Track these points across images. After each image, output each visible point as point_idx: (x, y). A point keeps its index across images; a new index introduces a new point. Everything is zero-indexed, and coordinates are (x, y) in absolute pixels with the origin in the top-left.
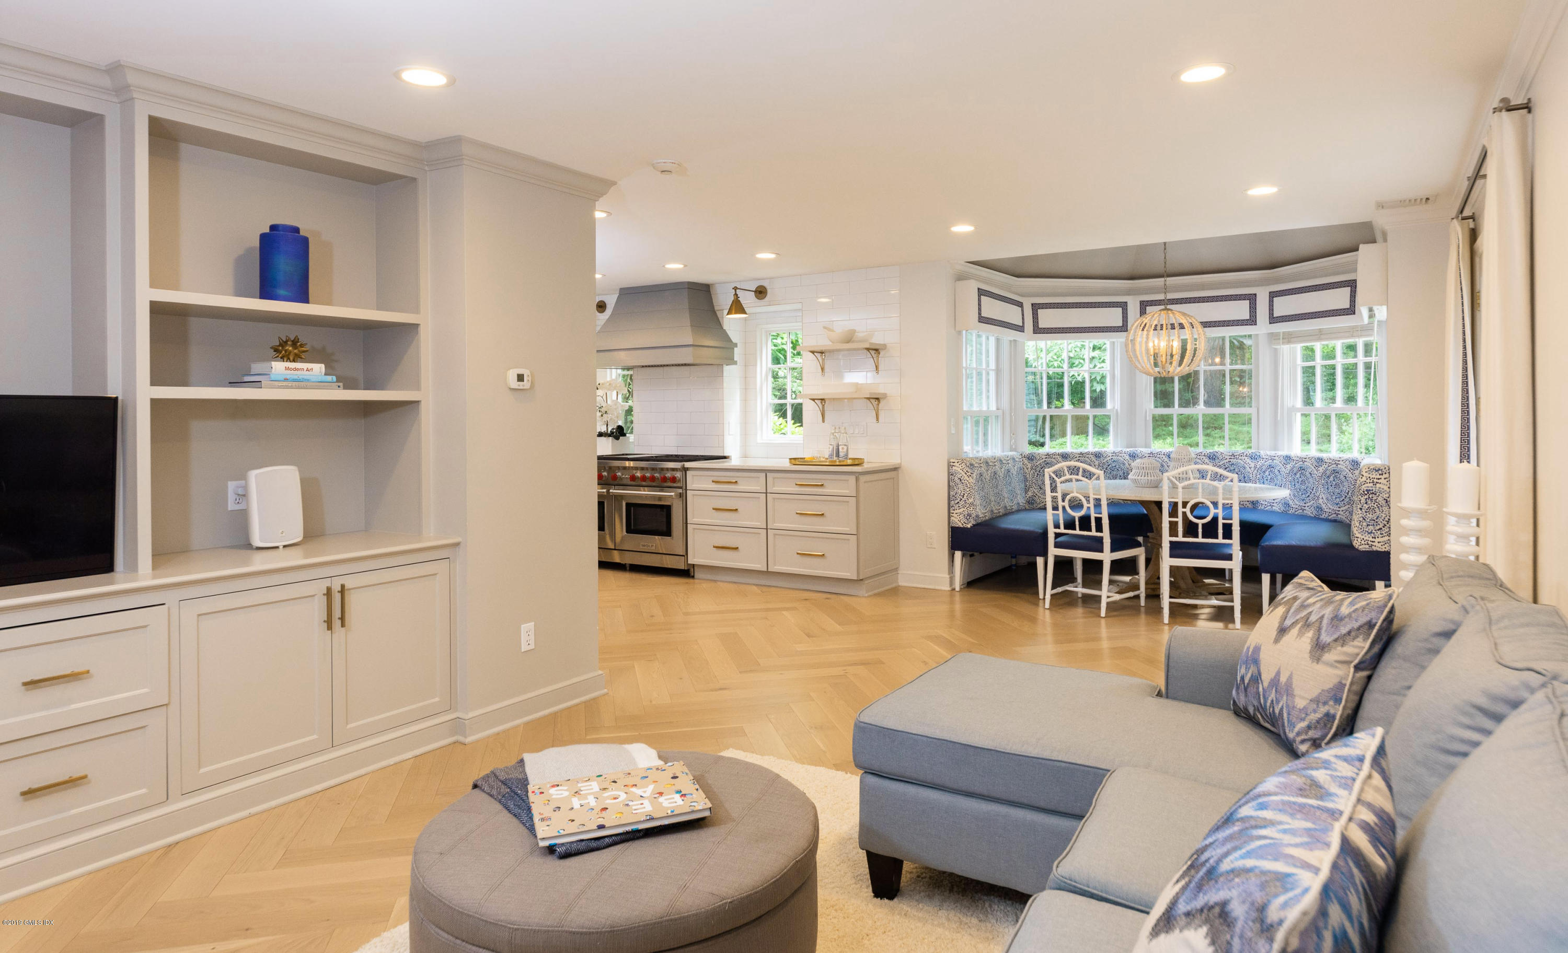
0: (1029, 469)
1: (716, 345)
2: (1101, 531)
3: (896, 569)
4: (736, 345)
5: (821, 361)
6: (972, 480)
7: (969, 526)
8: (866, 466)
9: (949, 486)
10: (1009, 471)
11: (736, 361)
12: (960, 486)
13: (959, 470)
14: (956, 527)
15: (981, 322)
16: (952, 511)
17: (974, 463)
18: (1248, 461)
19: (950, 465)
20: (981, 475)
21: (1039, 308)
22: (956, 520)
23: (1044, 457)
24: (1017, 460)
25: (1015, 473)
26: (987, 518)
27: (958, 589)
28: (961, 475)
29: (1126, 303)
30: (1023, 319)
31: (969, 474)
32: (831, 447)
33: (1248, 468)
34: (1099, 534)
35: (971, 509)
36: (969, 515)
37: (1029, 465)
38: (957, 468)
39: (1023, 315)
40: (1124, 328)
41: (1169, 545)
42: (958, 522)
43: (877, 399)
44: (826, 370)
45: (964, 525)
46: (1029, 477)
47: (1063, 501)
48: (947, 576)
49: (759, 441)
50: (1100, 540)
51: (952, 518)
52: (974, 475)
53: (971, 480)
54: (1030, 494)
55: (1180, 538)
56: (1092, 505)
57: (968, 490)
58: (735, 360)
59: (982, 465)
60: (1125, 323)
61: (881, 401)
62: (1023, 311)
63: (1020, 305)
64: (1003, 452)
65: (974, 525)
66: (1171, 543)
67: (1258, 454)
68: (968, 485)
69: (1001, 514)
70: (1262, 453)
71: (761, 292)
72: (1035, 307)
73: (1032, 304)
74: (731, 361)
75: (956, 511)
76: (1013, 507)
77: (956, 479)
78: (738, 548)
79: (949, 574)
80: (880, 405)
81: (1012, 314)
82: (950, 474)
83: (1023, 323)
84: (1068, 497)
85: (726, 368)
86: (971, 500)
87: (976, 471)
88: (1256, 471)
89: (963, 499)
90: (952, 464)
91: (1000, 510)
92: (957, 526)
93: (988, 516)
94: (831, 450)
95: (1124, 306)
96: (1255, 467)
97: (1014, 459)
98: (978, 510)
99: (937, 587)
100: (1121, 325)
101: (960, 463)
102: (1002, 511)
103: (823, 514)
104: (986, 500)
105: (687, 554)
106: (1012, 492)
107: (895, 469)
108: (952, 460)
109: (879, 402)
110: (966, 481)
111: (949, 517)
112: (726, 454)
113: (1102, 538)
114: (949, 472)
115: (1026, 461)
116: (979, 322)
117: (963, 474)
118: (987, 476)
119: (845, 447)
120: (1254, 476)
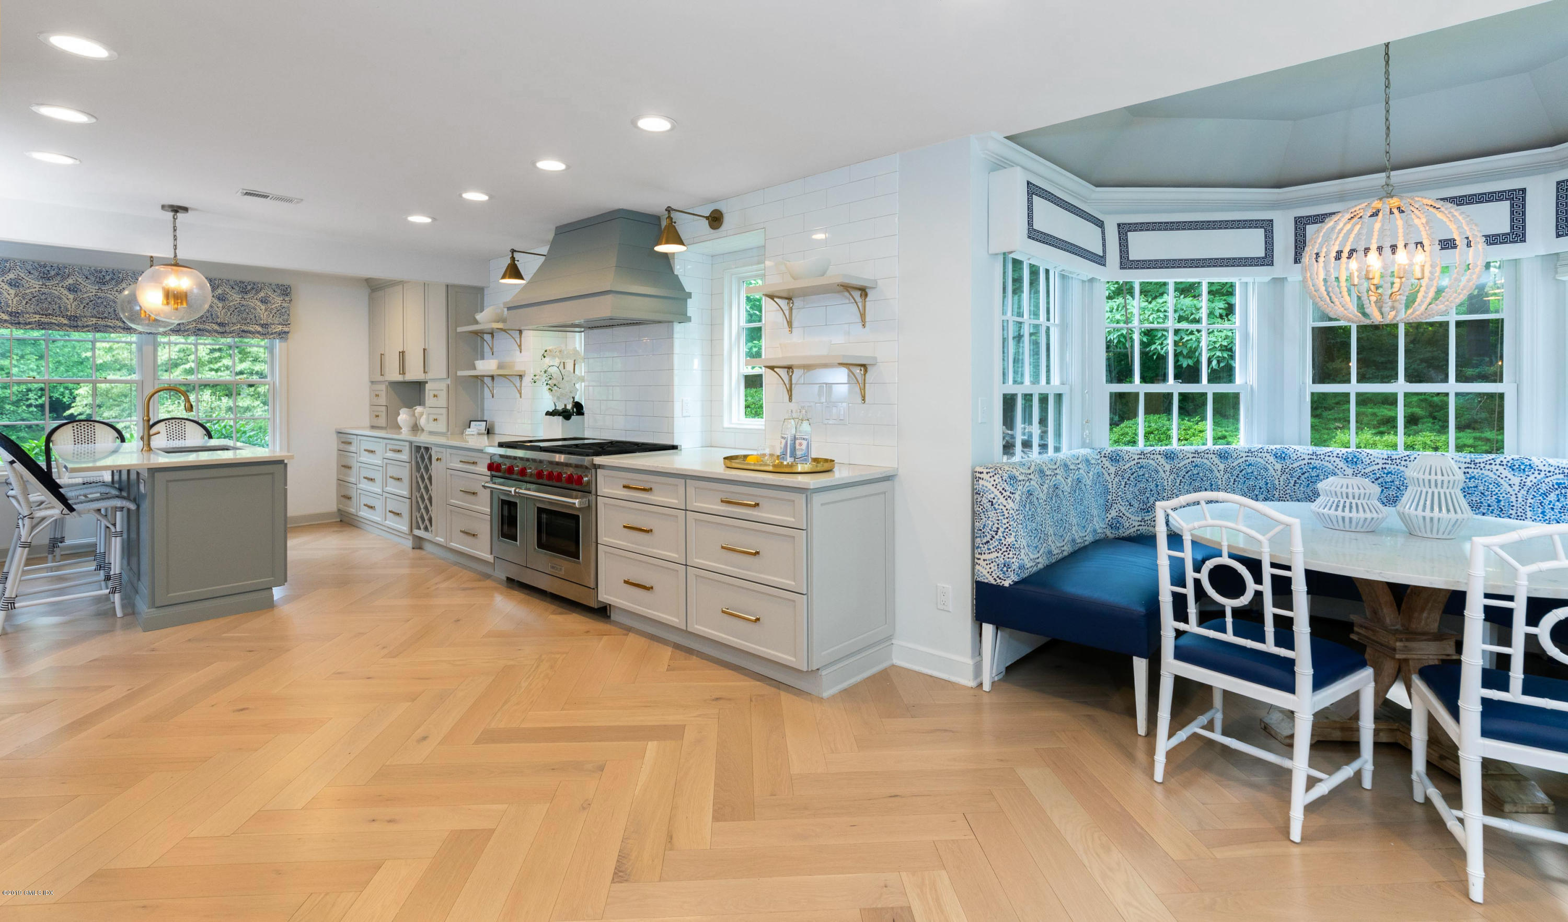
0: (1113, 476)
1: (666, 295)
2: (1291, 647)
3: (890, 638)
4: (689, 295)
5: (787, 313)
6: (1012, 504)
7: (1006, 584)
8: (840, 474)
9: (974, 512)
10: (1079, 481)
11: (690, 317)
12: (991, 514)
13: (989, 486)
14: (984, 583)
15: (1033, 239)
16: (977, 556)
17: (1017, 474)
18: (1506, 473)
19: (976, 478)
20: (1030, 493)
21: (1130, 231)
22: (985, 572)
23: (1136, 457)
24: (1093, 462)
25: (1089, 482)
26: (1040, 566)
27: (987, 687)
28: (992, 496)
29: (1272, 221)
30: (1104, 245)
31: (1008, 493)
32: (783, 441)
33: (1506, 486)
34: (1283, 652)
35: (1011, 556)
36: (1007, 565)
37: (1113, 470)
38: (987, 483)
39: (1104, 239)
40: (1267, 260)
41: (1480, 708)
42: (988, 575)
43: (864, 366)
44: (795, 324)
45: (999, 581)
46: (1112, 487)
47: (1197, 569)
48: (969, 662)
49: (726, 425)
50: (1289, 665)
51: (977, 567)
52: (1017, 496)
53: (1010, 504)
54: (1113, 513)
55: (1515, 694)
56: (1267, 588)
57: (1005, 521)
58: (688, 315)
59: (1032, 476)
60: (1269, 253)
61: (869, 368)
62: (1103, 233)
63: (1100, 224)
64: (1070, 449)
65: (1016, 583)
66: (1485, 702)
67: (1527, 462)
68: (1006, 512)
69: (1065, 553)
70: (1536, 461)
71: (716, 219)
72: (1124, 230)
73: (1119, 225)
74: (684, 318)
75: (983, 557)
76: (1087, 538)
77: (985, 501)
78: (652, 588)
79: (973, 657)
80: (867, 375)
81: (1088, 237)
82: (976, 493)
83: (1104, 251)
84: (1209, 564)
85: (678, 327)
86: (1010, 540)
87: (1020, 487)
88: (1523, 492)
89: (997, 537)
90: (978, 475)
91: (1065, 548)
92: (986, 581)
93: (1043, 562)
94: (783, 446)
95: (1267, 226)
96: (1522, 485)
97: (1087, 461)
98: (1023, 556)
99: (953, 679)
100: (1263, 255)
101: (991, 474)
102: (1068, 549)
103: (757, 553)
104: (1038, 534)
105: (597, 587)
106: (1085, 515)
107: (888, 478)
108: (978, 469)
109: (866, 371)
110: (1001, 507)
111: (974, 564)
112: (675, 443)
113: (1291, 663)
114: (973, 489)
115: (1107, 463)
116: (1029, 237)
117: (997, 493)
118: (1041, 494)
119: (805, 443)
120: (1520, 500)
